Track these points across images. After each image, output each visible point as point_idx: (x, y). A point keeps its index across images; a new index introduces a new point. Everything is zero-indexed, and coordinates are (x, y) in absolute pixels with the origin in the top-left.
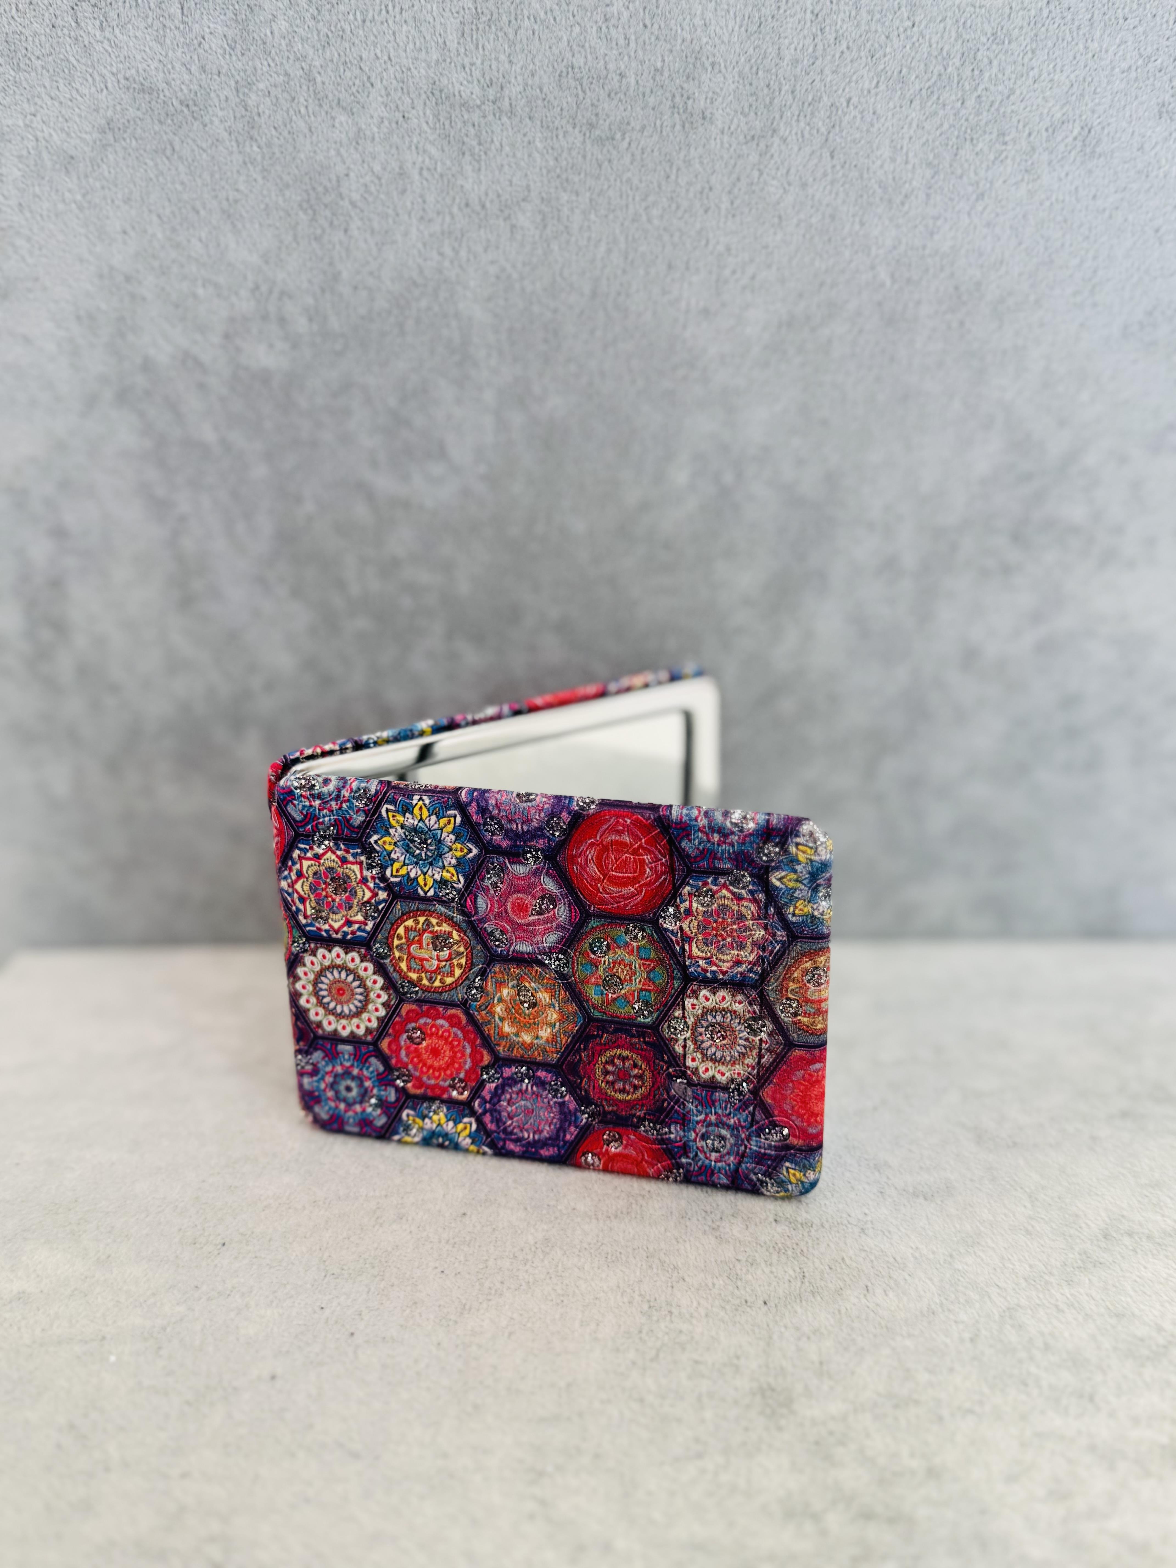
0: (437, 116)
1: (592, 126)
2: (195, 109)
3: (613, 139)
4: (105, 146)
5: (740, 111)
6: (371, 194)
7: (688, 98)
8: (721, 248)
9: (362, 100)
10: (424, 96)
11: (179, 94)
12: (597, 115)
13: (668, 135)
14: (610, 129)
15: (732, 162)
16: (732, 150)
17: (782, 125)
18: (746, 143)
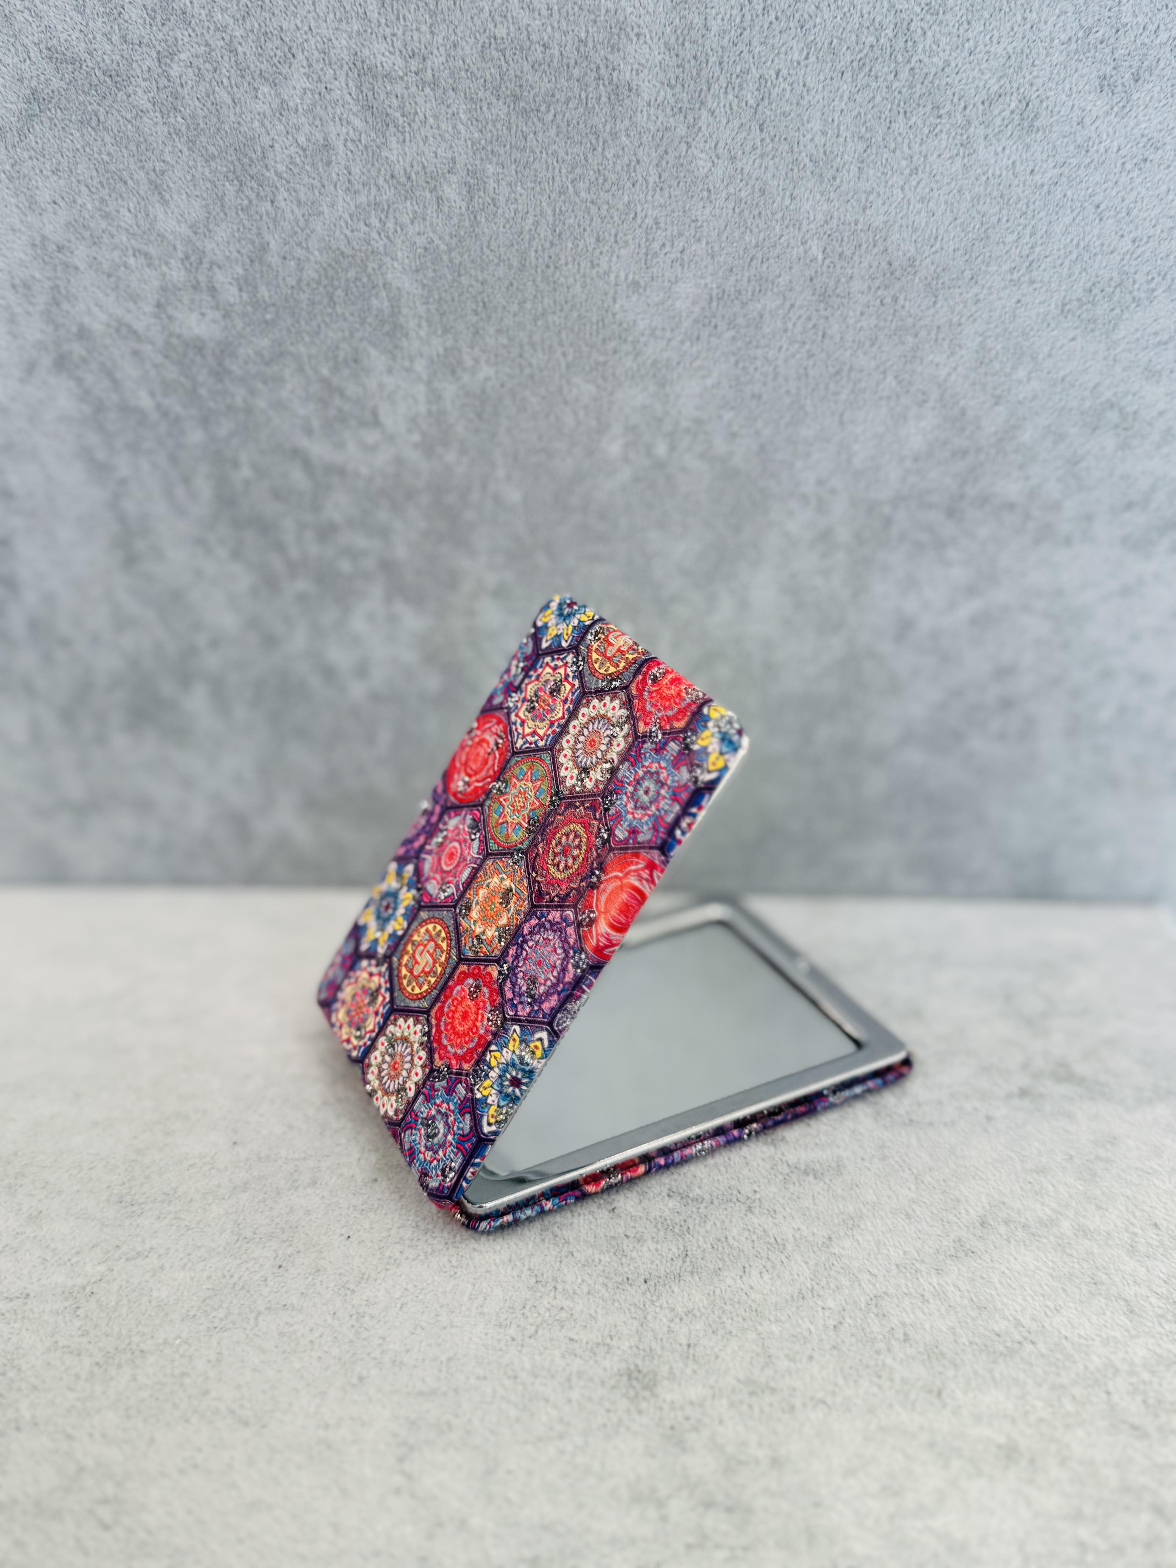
0: (359, 88)
1: (516, 98)
2: (119, 79)
3: (538, 111)
4: (30, 116)
5: (666, 82)
6: (296, 165)
7: (614, 70)
8: (649, 221)
9: (284, 71)
10: (346, 67)
11: (102, 65)
12: (521, 86)
13: (594, 108)
14: (535, 101)
15: (660, 134)
16: (659, 123)
17: (709, 96)
18: (673, 115)
